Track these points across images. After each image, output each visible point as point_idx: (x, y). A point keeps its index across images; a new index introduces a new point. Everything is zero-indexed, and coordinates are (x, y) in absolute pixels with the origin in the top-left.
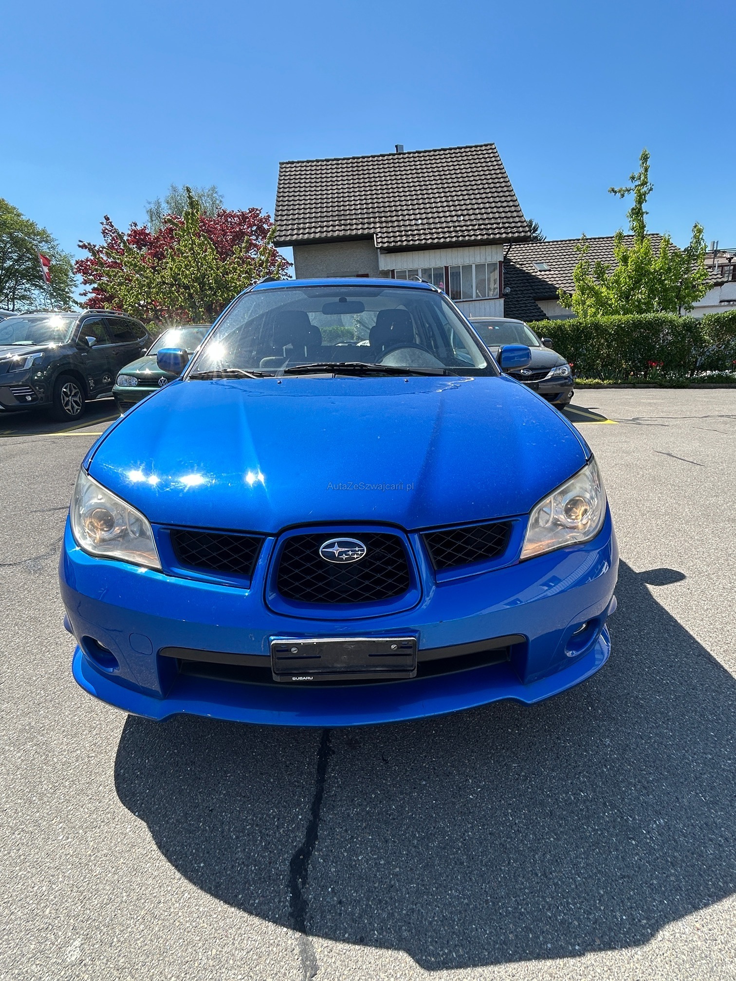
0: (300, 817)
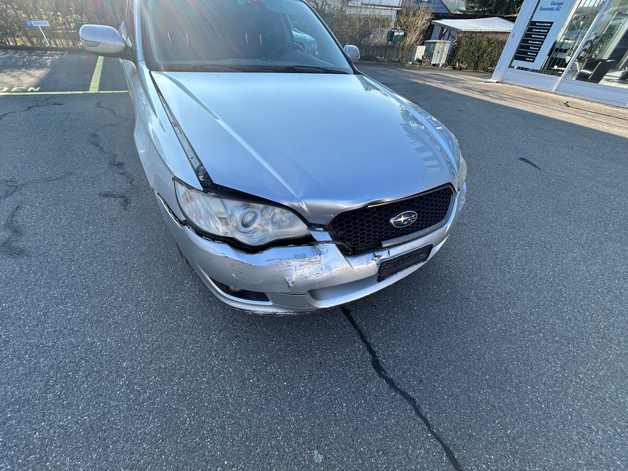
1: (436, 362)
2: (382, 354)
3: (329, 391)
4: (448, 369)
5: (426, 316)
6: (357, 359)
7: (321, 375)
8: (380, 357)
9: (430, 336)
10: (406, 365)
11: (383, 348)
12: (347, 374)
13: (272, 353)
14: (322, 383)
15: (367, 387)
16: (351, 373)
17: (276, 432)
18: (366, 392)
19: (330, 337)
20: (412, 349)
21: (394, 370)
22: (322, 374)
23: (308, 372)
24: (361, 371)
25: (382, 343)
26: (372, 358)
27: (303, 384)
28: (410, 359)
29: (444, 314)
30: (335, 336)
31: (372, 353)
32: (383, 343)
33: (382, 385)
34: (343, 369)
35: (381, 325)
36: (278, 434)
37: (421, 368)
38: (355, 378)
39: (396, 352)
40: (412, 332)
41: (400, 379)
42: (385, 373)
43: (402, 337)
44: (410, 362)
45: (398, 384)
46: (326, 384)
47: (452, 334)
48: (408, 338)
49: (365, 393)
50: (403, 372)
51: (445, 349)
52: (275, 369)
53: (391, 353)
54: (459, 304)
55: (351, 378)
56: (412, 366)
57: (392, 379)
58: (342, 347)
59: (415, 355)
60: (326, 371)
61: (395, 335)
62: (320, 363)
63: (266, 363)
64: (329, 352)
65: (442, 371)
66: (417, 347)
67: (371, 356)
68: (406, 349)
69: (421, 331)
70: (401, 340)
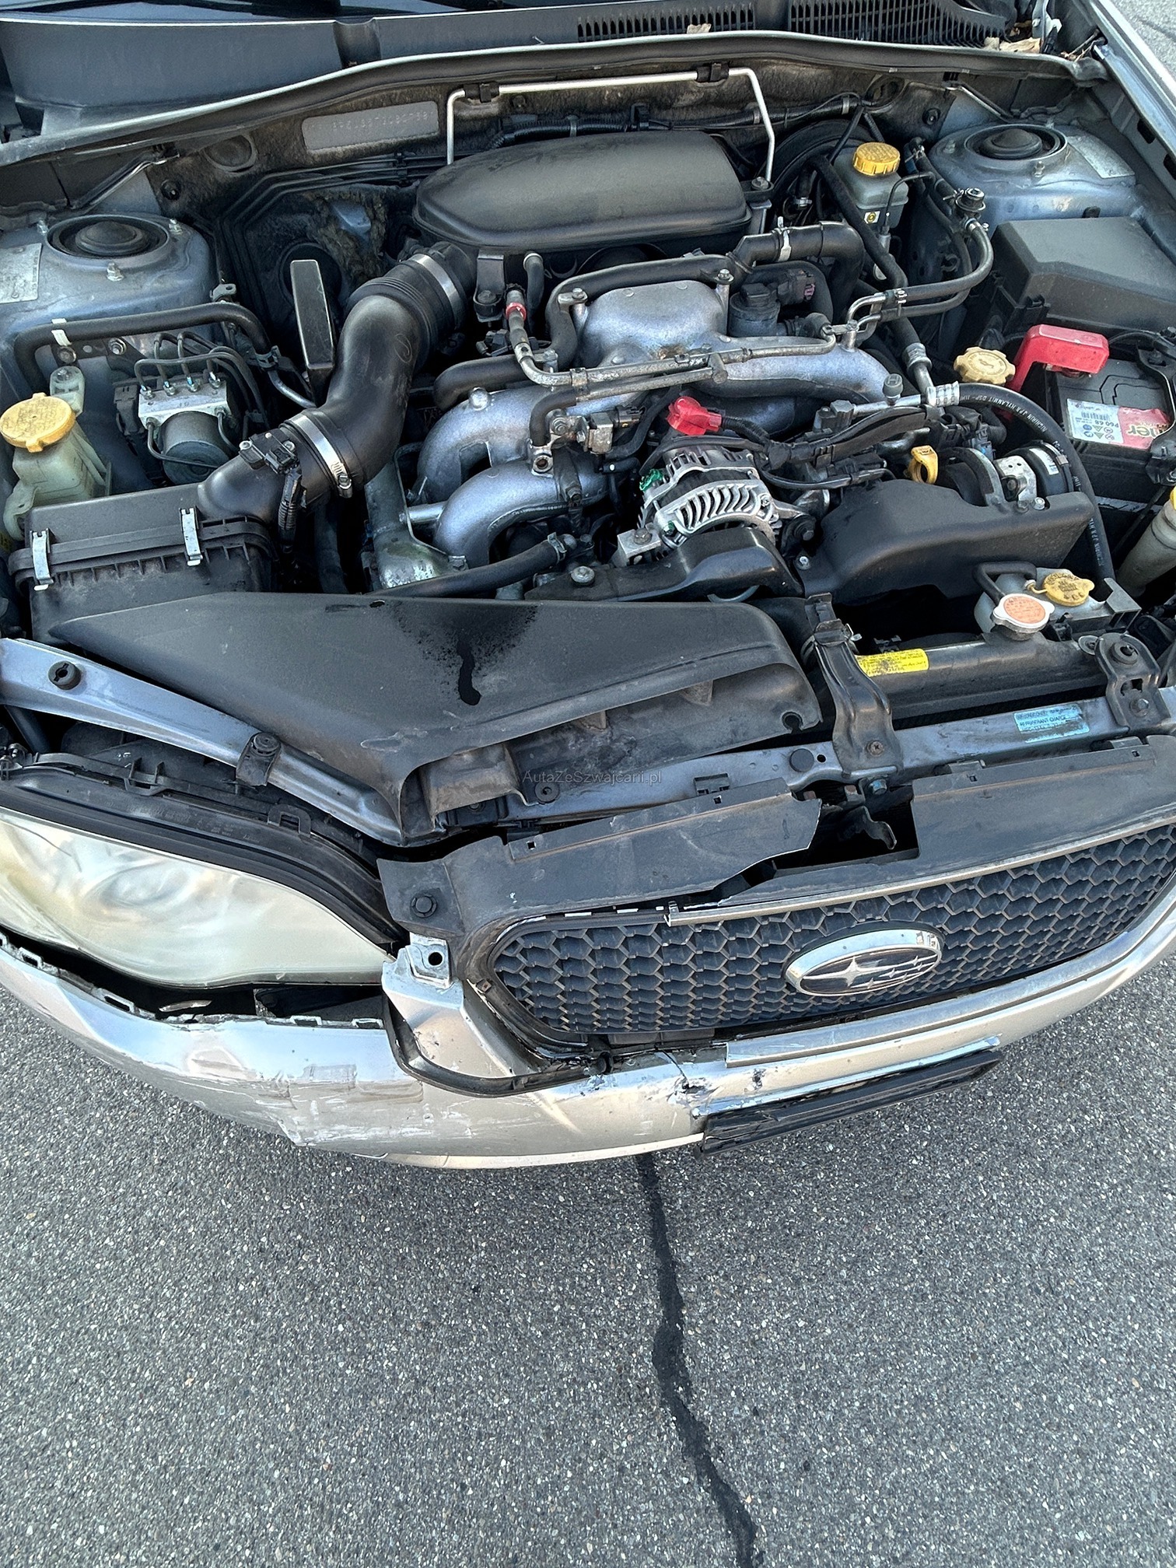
0: (639, 1266)
1: (899, 1412)
2: (704, 1316)
3: (470, 1401)
4: (937, 1452)
5: (942, 1207)
6: (607, 1309)
7: (463, 1331)
8: (693, 1326)
9: (924, 1296)
10: (776, 1386)
11: (717, 1292)
12: (552, 1355)
13: (333, 1207)
14: (459, 1365)
15: (602, 1426)
16: (567, 1355)
17: (265, 1485)
18: (594, 1442)
19: (542, 1201)
20: (829, 1331)
21: (722, 1393)
22: (467, 1330)
23: (426, 1310)
24: (605, 1361)
25: (722, 1273)
26: (664, 1321)
27: (394, 1349)
28: (803, 1368)
29: (1025, 1217)
30: (561, 1199)
31: (671, 1300)
32: (726, 1277)
33: (660, 1435)
34: (545, 1333)
35: (749, 1200)
36: (268, 1492)
37: (829, 1416)
38: (574, 1379)
39: (758, 1323)
40: (854, 1262)
41: (734, 1435)
42: (688, 1392)
43: (807, 1270)
44: (795, 1381)
45: (720, 1449)
46: (470, 1370)
47: (1020, 1312)
48: (831, 1279)
49: (587, 1444)
50: (756, 1412)
51: (959, 1368)
52: (325, 1266)
53: (739, 1323)
54: (1113, 1187)
55: (561, 1376)
56: (797, 1397)
57: (701, 1426)
58: (571, 1250)
59: (827, 1357)
60: (487, 1324)
61: (784, 1254)
62: (475, 1290)
63: (305, 1237)
64: (520, 1258)
65: (910, 1453)
66: (850, 1326)
67: (661, 1313)
68: (801, 1324)
69: (895, 1269)
70: (797, 1281)
